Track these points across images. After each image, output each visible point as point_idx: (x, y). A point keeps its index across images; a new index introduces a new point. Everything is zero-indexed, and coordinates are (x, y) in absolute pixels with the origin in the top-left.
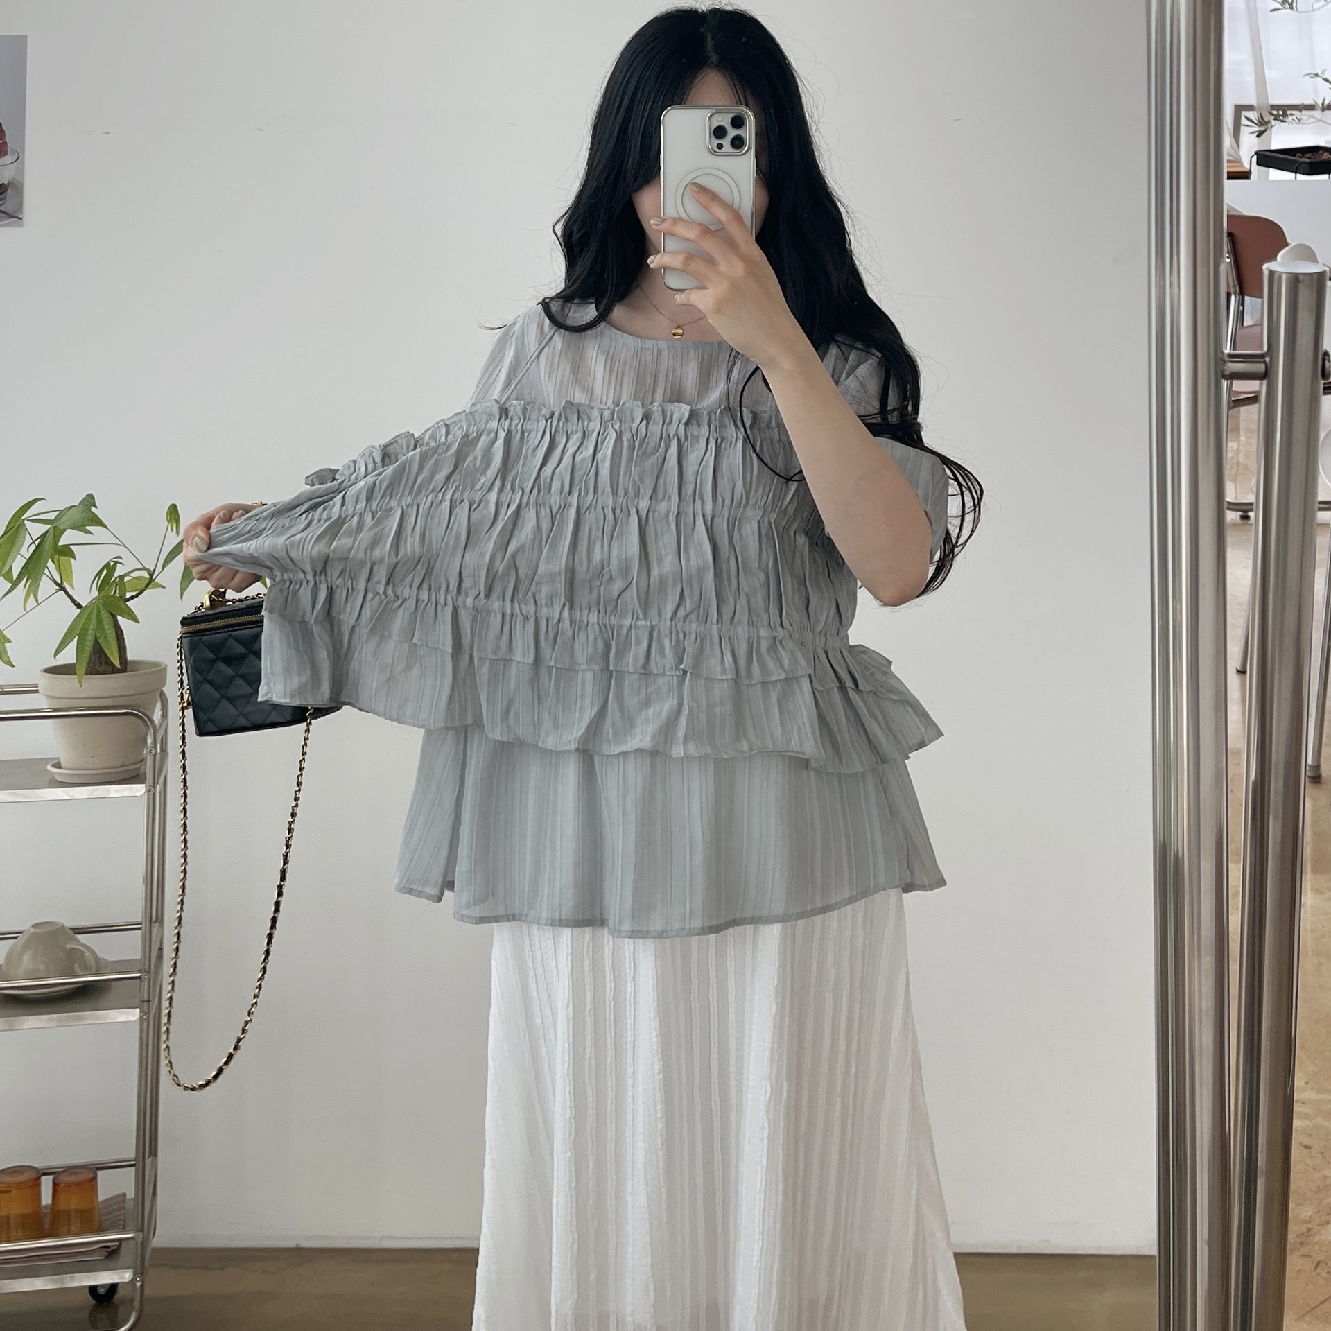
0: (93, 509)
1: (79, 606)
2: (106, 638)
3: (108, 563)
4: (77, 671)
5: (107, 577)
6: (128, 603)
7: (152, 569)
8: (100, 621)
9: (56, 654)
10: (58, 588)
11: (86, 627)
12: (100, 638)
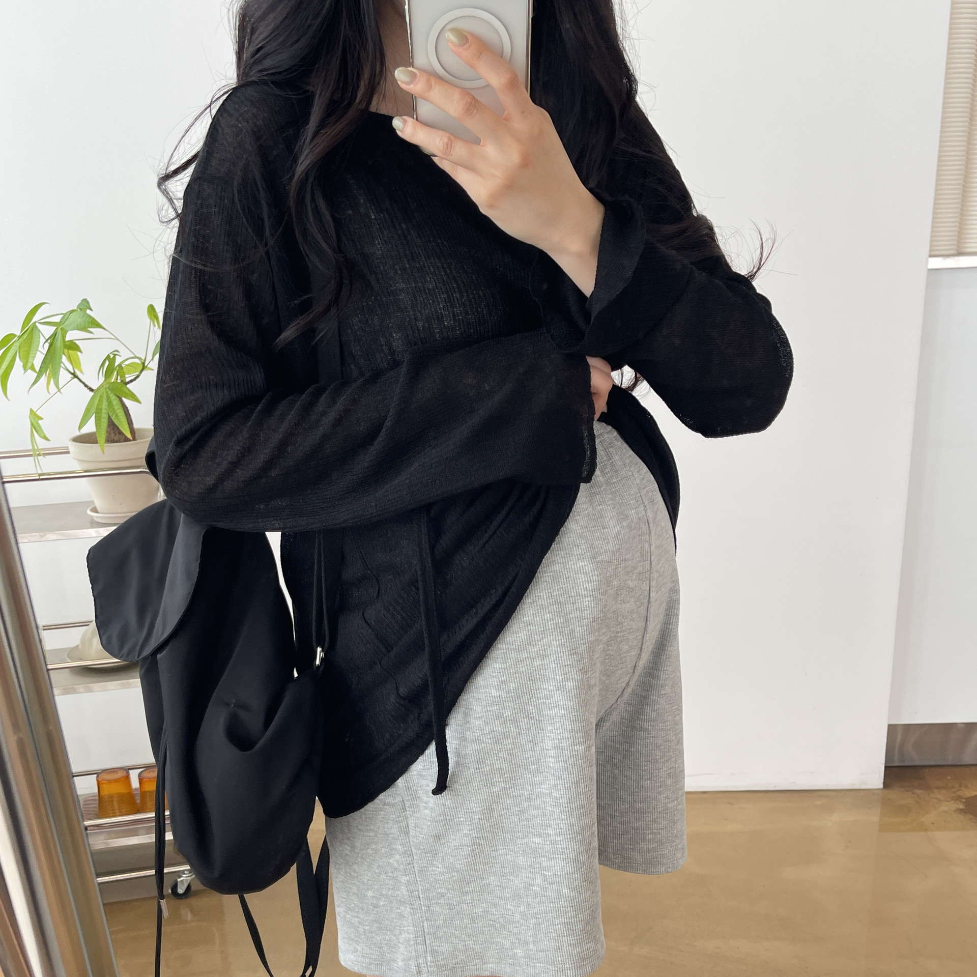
0: (88, 311)
1: (91, 390)
2: (117, 416)
3: (108, 357)
4: (99, 439)
5: (110, 366)
6: (128, 386)
7: (143, 358)
8: (110, 403)
9: (80, 428)
10: (72, 376)
11: (100, 408)
12: (112, 417)
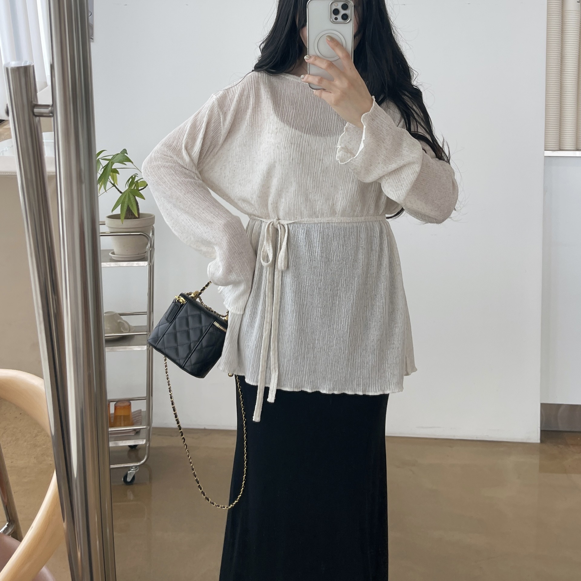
1: (121, 192)
2: (132, 205)
3: (132, 176)
4: (121, 218)
5: (132, 181)
6: (140, 191)
8: (129, 199)
9: (112, 211)
10: (113, 185)
11: (124, 201)
12: (130, 205)
